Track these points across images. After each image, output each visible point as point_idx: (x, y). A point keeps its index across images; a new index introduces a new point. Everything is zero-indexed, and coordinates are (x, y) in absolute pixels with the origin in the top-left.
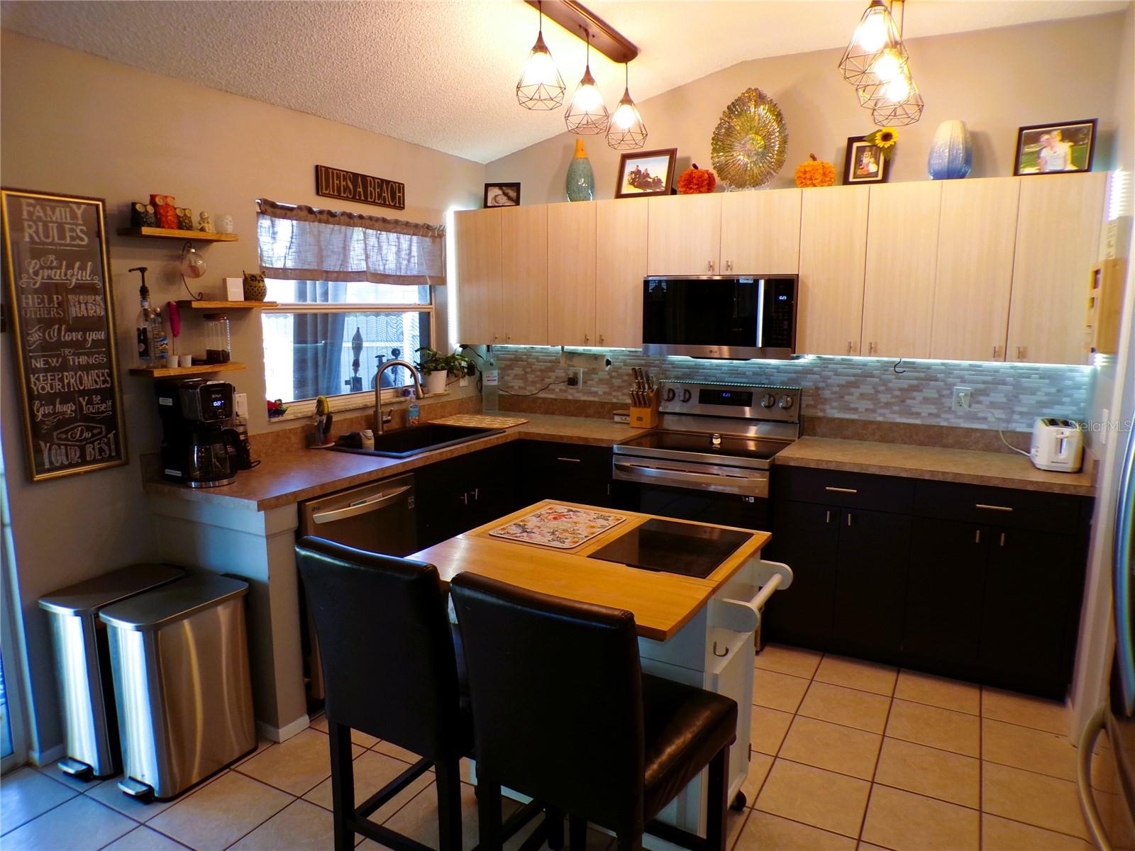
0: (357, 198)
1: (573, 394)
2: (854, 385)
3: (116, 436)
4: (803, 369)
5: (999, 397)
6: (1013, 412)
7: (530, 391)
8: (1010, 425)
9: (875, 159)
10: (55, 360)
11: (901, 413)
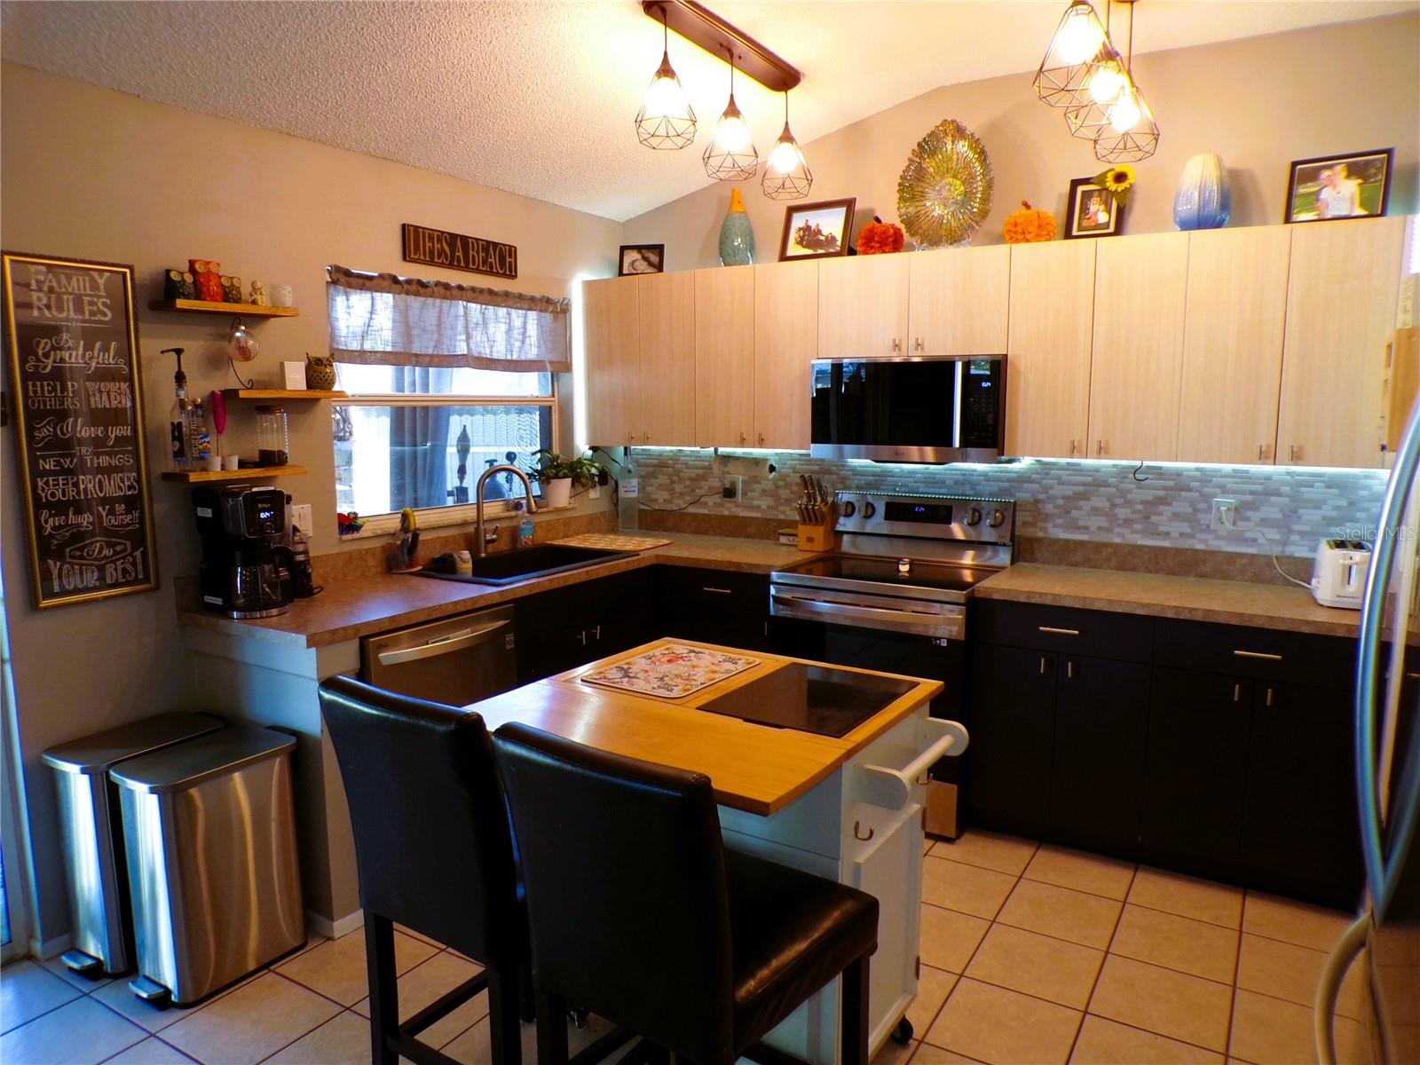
0: (455, 263)
1: (730, 509)
2: (1084, 496)
3: (144, 554)
4: (1019, 477)
5: (1272, 512)
6: (1290, 532)
7: (676, 505)
8: (1286, 549)
9: (1106, 205)
10: (68, 461)
11: (1144, 533)
